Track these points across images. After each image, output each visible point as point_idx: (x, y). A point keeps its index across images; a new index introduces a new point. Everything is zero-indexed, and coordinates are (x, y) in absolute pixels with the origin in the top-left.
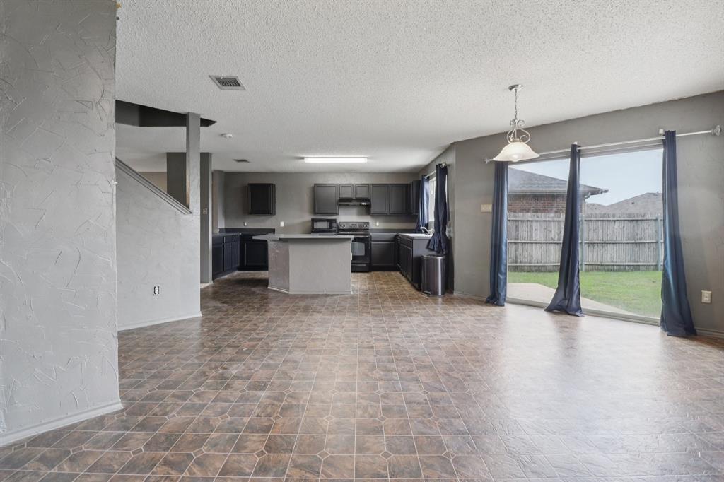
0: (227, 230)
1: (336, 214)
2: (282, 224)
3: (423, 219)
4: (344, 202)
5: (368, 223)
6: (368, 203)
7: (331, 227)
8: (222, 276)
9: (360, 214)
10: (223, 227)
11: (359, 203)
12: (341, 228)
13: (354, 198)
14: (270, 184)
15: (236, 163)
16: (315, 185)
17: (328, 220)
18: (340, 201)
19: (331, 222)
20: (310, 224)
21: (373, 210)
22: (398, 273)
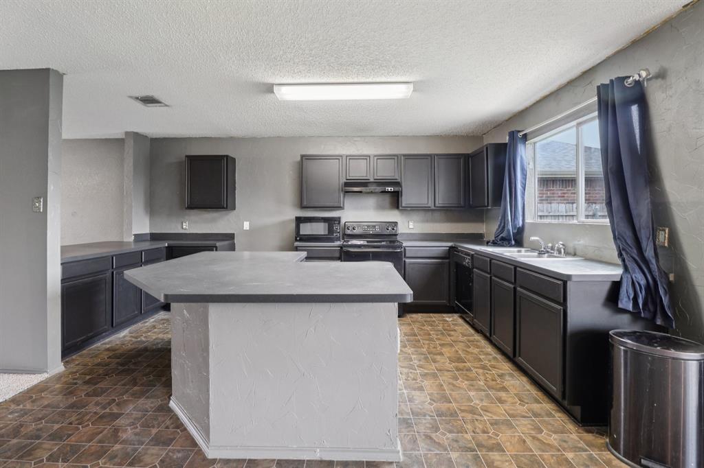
0: (154, 237)
1: (340, 208)
2: (246, 226)
3: (514, 217)
4: (354, 187)
5: (396, 223)
6: (397, 189)
7: (331, 231)
8: (108, 336)
9: (380, 207)
10: (147, 231)
11: (379, 189)
12: (349, 232)
13: (372, 180)
14: (222, 157)
15: (140, 105)
16: (302, 156)
17: (325, 220)
18: (346, 184)
19: (331, 222)
20: (293, 225)
21: (406, 200)
22: (456, 316)
